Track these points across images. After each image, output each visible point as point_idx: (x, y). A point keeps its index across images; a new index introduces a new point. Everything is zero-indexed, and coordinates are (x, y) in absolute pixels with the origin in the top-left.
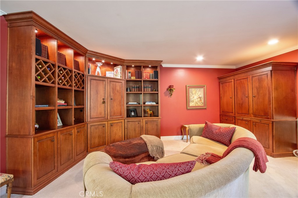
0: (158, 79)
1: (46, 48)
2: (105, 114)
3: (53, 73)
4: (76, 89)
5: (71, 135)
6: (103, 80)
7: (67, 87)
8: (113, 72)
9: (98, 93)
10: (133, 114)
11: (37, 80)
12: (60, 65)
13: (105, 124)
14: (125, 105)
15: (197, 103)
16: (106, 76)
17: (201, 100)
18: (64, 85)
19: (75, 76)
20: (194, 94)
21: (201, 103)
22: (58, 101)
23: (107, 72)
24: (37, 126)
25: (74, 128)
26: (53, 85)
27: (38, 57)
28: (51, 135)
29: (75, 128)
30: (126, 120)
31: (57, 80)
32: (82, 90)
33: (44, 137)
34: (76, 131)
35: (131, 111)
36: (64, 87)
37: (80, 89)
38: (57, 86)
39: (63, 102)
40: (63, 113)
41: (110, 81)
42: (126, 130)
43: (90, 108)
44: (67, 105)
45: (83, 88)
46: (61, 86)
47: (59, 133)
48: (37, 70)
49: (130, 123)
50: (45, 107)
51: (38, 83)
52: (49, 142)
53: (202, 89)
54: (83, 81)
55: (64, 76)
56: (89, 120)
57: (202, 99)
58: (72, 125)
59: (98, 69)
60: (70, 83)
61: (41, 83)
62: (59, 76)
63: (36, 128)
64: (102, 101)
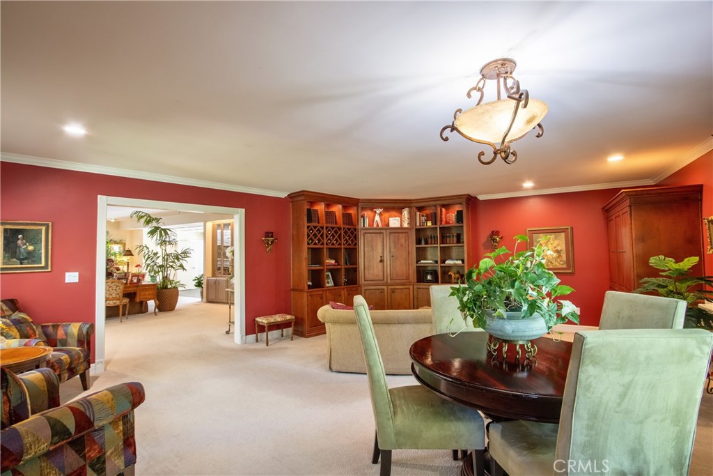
0: (462, 223)
1: (317, 211)
2: (384, 276)
3: (322, 236)
4: (346, 246)
5: (340, 296)
6: (381, 233)
7: (337, 246)
8: (398, 218)
9: (373, 249)
10: (429, 277)
11: (308, 244)
12: (329, 225)
13: (384, 289)
14: (415, 265)
15: (551, 262)
16: (390, 226)
17: (560, 256)
18: (333, 244)
19: (344, 233)
20: (544, 245)
21: (561, 261)
22: (327, 261)
23: (390, 219)
24: (310, 283)
25: (343, 289)
26: (322, 246)
27: (309, 224)
28: (320, 293)
29: (345, 290)
30: (415, 287)
31: (325, 241)
32: (354, 247)
33: (314, 293)
34: (346, 293)
35: (427, 273)
36: (333, 246)
37: (352, 246)
38: (325, 246)
39: (333, 262)
40: (335, 272)
41: (390, 233)
42: (415, 300)
43: (364, 268)
44: (338, 265)
45: (355, 244)
46: (330, 246)
47: (328, 292)
48: (308, 236)
49: (421, 290)
50: (317, 267)
51: (310, 246)
52: (319, 298)
53: (563, 235)
54: (355, 237)
55: (333, 235)
56: (363, 282)
57: (562, 254)
58: (341, 285)
59: (377, 218)
60: (339, 241)
61: (312, 246)
62: (327, 236)
63: (309, 286)
64: (380, 259)
